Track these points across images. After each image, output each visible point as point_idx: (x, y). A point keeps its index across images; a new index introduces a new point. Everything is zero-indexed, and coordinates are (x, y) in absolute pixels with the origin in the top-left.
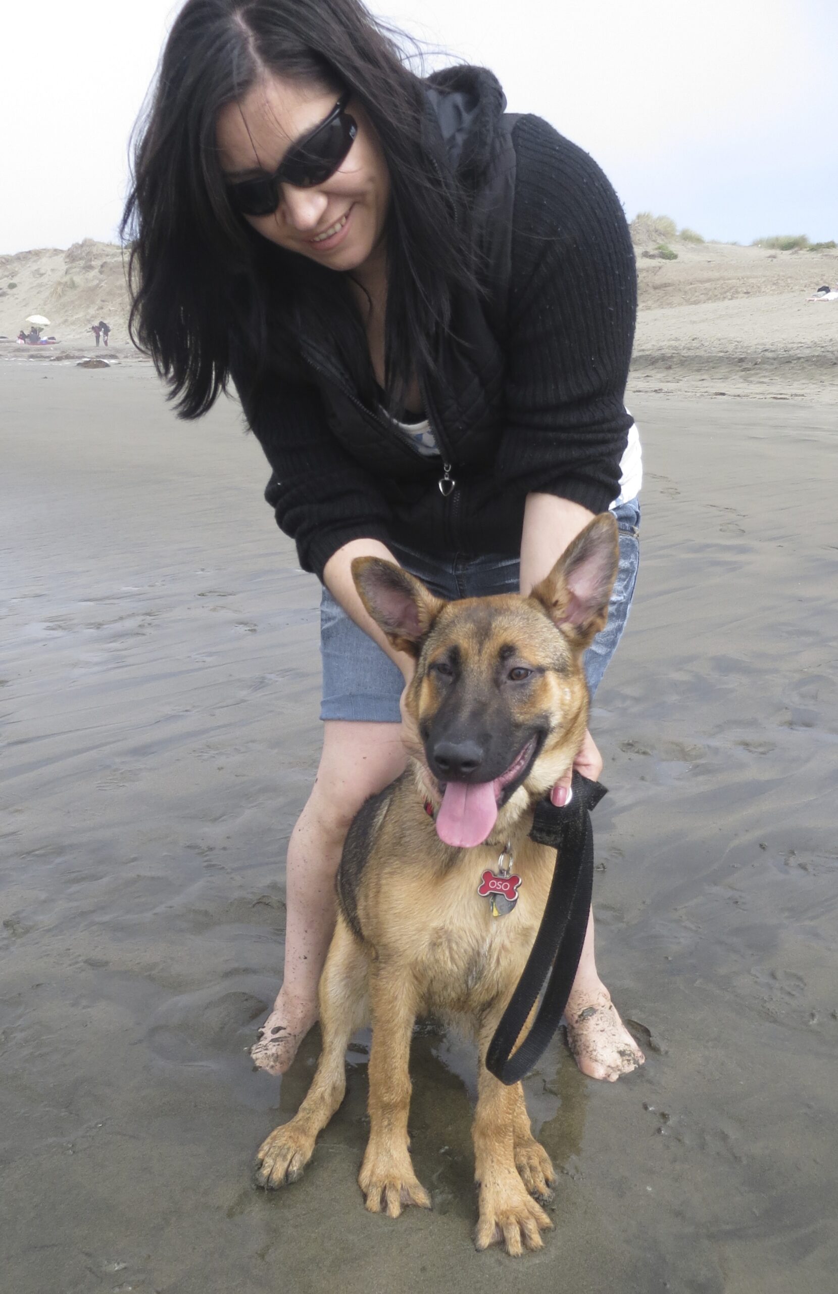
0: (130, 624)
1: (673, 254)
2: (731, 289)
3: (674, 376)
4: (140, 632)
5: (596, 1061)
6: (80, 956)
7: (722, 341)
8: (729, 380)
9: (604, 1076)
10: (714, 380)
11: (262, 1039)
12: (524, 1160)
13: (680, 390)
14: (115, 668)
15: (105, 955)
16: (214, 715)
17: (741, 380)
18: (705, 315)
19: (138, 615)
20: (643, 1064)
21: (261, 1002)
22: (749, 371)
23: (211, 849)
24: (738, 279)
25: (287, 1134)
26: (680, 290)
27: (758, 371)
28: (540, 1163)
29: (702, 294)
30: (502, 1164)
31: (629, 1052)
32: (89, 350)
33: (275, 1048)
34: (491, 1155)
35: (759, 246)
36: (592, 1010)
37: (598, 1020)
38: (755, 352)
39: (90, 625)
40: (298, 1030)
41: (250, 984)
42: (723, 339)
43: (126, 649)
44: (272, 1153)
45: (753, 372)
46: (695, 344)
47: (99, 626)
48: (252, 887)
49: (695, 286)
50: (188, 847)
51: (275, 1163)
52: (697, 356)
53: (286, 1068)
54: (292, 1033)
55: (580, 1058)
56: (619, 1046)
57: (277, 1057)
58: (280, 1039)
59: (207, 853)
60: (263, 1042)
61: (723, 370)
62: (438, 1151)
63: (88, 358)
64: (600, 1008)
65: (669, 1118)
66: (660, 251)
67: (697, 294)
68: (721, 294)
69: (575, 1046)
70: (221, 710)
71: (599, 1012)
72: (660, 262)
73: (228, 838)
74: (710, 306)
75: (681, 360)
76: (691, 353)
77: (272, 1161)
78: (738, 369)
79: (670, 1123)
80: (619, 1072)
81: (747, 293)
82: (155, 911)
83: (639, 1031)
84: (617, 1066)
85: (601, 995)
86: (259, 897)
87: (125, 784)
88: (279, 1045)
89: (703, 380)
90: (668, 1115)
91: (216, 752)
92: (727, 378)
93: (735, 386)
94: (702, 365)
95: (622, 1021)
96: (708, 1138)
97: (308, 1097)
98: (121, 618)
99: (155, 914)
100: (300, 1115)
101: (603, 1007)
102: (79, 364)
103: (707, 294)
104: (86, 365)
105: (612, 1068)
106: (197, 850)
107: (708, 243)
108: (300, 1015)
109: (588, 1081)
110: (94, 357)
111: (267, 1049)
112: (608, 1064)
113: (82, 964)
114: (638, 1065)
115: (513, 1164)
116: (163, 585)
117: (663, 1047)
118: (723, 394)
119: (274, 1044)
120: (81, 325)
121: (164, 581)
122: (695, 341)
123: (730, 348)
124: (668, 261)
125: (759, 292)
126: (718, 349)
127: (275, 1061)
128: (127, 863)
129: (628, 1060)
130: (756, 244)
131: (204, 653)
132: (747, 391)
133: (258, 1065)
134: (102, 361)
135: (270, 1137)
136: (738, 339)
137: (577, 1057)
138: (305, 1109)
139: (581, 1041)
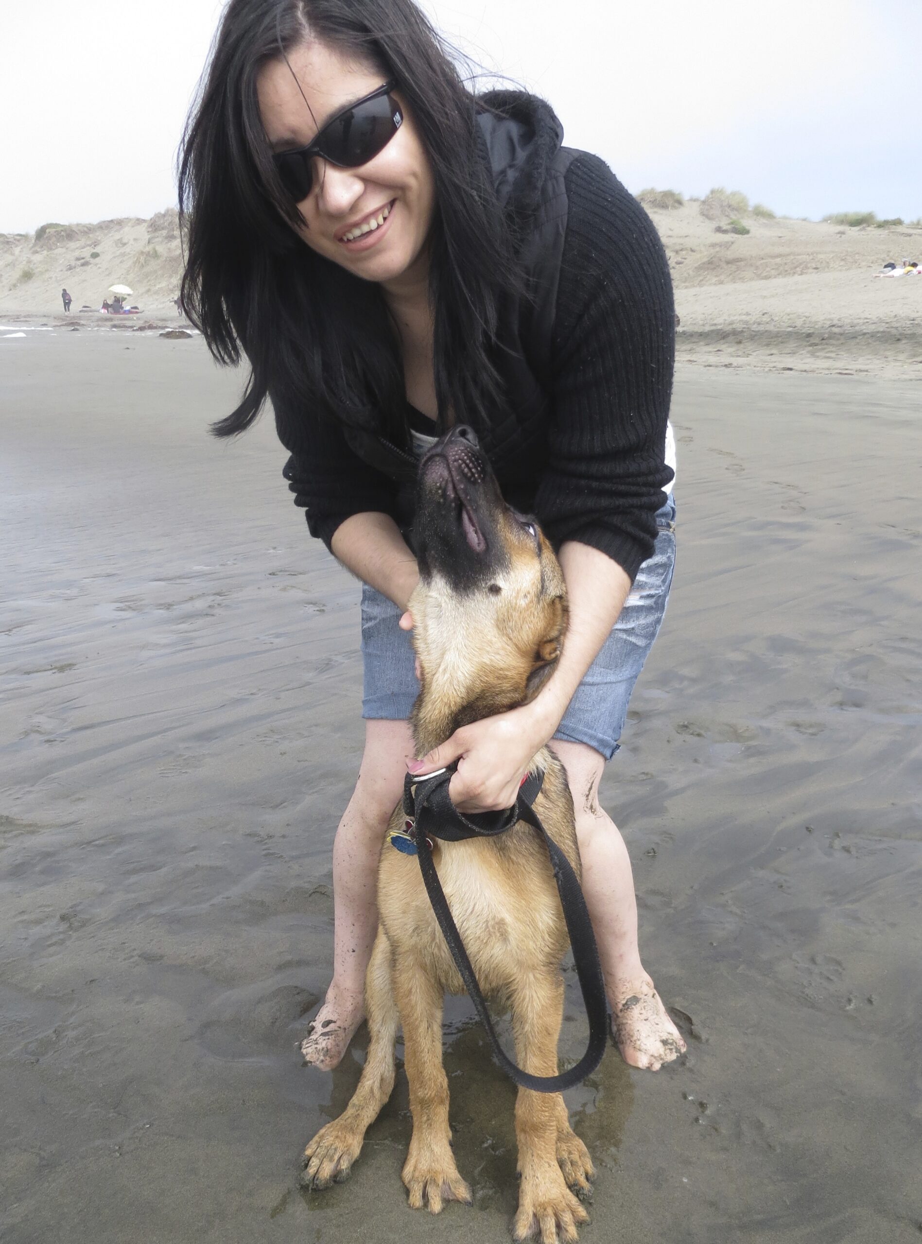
0: (200, 604)
1: (745, 230)
2: (801, 264)
3: (744, 350)
4: (209, 613)
5: (640, 1050)
6: (135, 950)
7: (791, 316)
8: (797, 354)
9: (647, 1065)
10: (782, 355)
11: (312, 1033)
12: (565, 1155)
13: (749, 365)
14: (184, 650)
15: (160, 948)
16: (279, 699)
17: (808, 355)
18: (776, 290)
19: (208, 595)
20: (685, 1053)
21: (312, 995)
22: (816, 346)
23: (270, 837)
24: (808, 254)
25: (334, 1133)
26: (751, 265)
27: (825, 346)
28: (580, 1157)
29: (773, 269)
30: (542, 1158)
31: (671, 1041)
32: (172, 320)
33: (325, 1042)
34: (531, 1149)
35: (829, 222)
36: (635, 1000)
37: (641, 1009)
38: (823, 327)
39: (160, 606)
40: (349, 1022)
41: (303, 977)
42: (792, 314)
43: (195, 631)
44: (318, 1154)
45: (820, 347)
46: (766, 319)
47: (168, 606)
48: (309, 876)
49: (767, 261)
50: (248, 835)
51: (321, 1163)
52: (766, 331)
53: (335, 1062)
54: (342, 1027)
55: (624, 1048)
56: (661, 1035)
57: (327, 1052)
58: (329, 1033)
59: (266, 841)
60: (313, 1037)
61: (792, 345)
62: (481, 1145)
63: (171, 328)
64: (642, 996)
65: (707, 1107)
66: (733, 226)
67: (768, 269)
68: (791, 269)
69: (620, 1034)
70: (287, 692)
71: (642, 1000)
72: (733, 237)
73: (288, 825)
74: (780, 281)
75: (751, 335)
76: (761, 328)
77: (318, 1161)
78: (805, 343)
79: (708, 1112)
80: (661, 1062)
81: (816, 268)
82: (212, 902)
83: (681, 1019)
84: (660, 1055)
85: (644, 983)
86: (315, 887)
87: (187, 771)
88: (329, 1039)
89: (772, 355)
90: (706, 1104)
91: (280, 737)
92: (794, 353)
93: (803, 361)
94: (771, 340)
95: (666, 1009)
96: (744, 1127)
97: (358, 1091)
98: (192, 599)
99: (212, 905)
100: (350, 1111)
101: (646, 995)
102: (161, 335)
103: (777, 269)
104: (169, 335)
105: (655, 1057)
106: (256, 838)
107: (779, 218)
108: (350, 1008)
109: (631, 1071)
110: (177, 327)
111: (317, 1044)
112: (651, 1053)
113: (137, 958)
114: (680, 1053)
115: (554, 1157)
116: (234, 564)
117: (704, 1036)
118: (791, 369)
119: (324, 1038)
120: (164, 295)
121: (235, 559)
122: (766, 316)
123: (799, 323)
124: (740, 236)
125: (828, 268)
126: (786, 325)
127: (324, 1055)
128: (186, 853)
129: (671, 1049)
130: (825, 220)
131: (271, 635)
132: (813, 366)
133: (308, 1059)
134: (184, 332)
135: (318, 1135)
136: (807, 314)
137: (621, 1047)
138: (354, 1105)
139: (625, 1030)
